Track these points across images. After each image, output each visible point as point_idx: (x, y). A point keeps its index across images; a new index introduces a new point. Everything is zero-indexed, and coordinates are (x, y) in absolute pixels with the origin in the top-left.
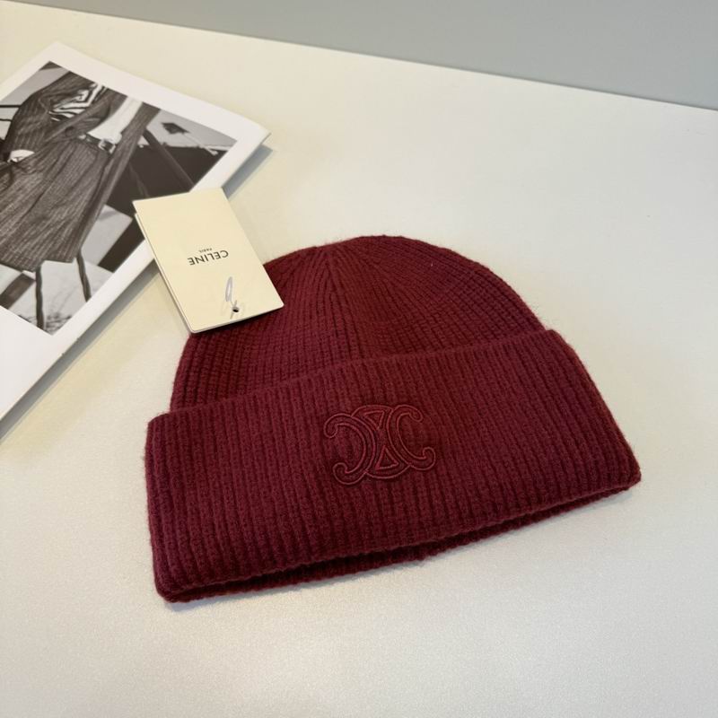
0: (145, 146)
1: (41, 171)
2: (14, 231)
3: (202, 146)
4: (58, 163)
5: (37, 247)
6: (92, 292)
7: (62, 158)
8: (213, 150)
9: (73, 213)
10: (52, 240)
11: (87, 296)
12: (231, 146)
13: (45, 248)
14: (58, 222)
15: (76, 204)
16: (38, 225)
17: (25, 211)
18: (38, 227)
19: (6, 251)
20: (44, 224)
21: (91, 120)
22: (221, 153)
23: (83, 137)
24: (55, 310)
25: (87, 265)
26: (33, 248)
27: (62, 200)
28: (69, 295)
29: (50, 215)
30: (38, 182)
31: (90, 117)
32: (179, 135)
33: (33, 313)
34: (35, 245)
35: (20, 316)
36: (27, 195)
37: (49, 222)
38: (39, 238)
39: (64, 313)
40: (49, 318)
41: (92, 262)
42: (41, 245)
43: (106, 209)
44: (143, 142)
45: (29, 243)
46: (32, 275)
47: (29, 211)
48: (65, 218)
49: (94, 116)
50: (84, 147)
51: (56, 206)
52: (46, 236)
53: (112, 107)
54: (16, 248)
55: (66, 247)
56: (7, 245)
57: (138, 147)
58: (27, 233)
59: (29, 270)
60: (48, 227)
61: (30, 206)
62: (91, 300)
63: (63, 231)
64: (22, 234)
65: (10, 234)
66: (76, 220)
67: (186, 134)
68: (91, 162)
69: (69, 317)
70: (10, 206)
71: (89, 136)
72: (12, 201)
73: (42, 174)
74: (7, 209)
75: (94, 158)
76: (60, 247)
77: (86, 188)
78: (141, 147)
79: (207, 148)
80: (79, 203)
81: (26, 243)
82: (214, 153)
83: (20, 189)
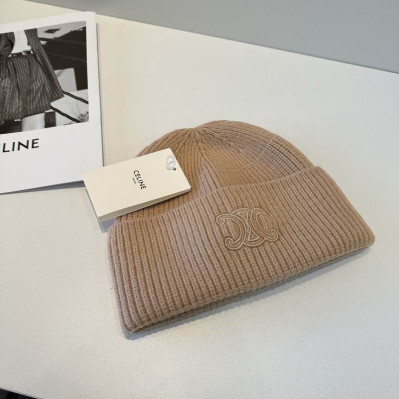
0: (46, 43)
1: (5, 77)
2: (21, 102)
3: (73, 30)
4: (11, 70)
5: (40, 101)
6: (87, 100)
7: (9, 67)
8: (80, 29)
9: (42, 81)
10: (44, 95)
11: (87, 102)
12: (85, 24)
13: (45, 99)
14: (39, 88)
15: (39, 78)
16: (30, 94)
17: (17, 94)
18: (32, 95)
19: (27, 111)
20: (33, 93)
21: (6, 48)
22: (84, 28)
23: (11, 56)
24: (78, 114)
25: (73, 93)
26: (39, 102)
27: (31, 81)
28: (78, 106)
29: (31, 88)
30: (10, 81)
31: (4, 48)
32: (57, 32)
33: (70, 121)
34: (39, 101)
35: (65, 125)
36: (10, 88)
37: (35, 90)
38: (37, 98)
39: (84, 112)
40: (79, 118)
41: (73, 91)
42: (41, 99)
43: (56, 72)
44: (43, 43)
45: (34, 102)
46: (51, 110)
47: (19, 92)
48: (40, 85)
49: (6, 46)
50: (16, 59)
51: (31, 84)
52: (39, 95)
53: (10, 39)
54: (30, 108)
55: (54, 93)
56: (24, 108)
57: (43, 45)
58: (28, 100)
59: (47, 110)
60: (37, 93)
61: (17, 91)
62: (89, 103)
63: (46, 89)
64: (26, 101)
65: (21, 104)
66: (47, 83)
67: (60, 30)
68: (27, 61)
69: (88, 113)
70: (7, 96)
71: (12, 54)
72: (5, 94)
73: (7, 78)
74: (7, 98)
75: (26, 59)
76: (52, 96)
77: (37, 70)
78: (45, 44)
79: (76, 29)
80: (41, 77)
81: (33, 103)
82: (81, 30)
83: (4, 88)
